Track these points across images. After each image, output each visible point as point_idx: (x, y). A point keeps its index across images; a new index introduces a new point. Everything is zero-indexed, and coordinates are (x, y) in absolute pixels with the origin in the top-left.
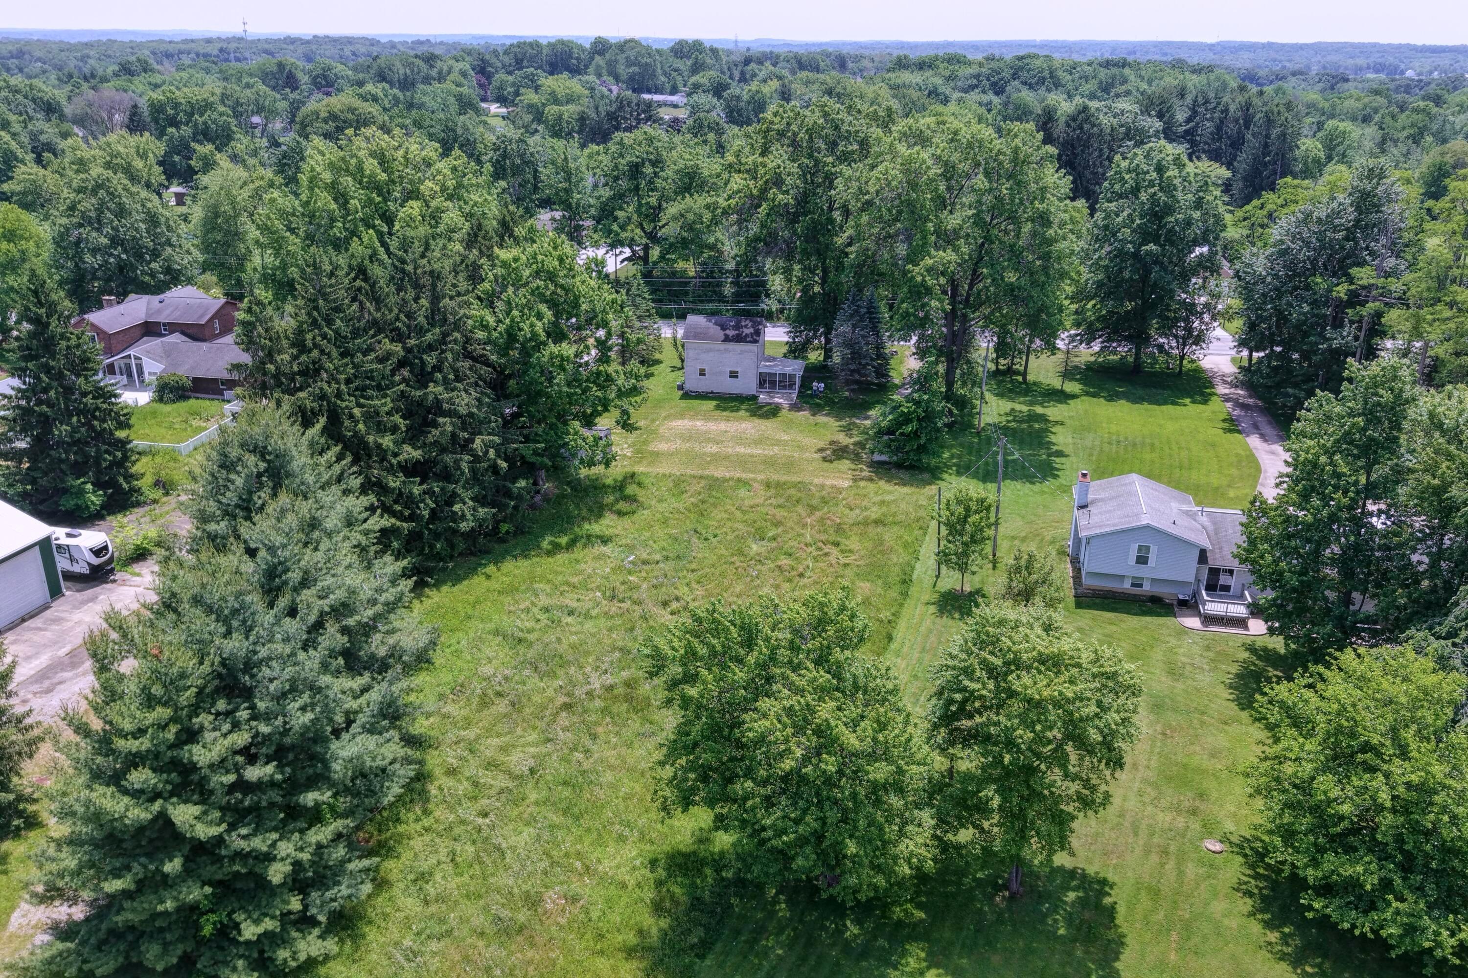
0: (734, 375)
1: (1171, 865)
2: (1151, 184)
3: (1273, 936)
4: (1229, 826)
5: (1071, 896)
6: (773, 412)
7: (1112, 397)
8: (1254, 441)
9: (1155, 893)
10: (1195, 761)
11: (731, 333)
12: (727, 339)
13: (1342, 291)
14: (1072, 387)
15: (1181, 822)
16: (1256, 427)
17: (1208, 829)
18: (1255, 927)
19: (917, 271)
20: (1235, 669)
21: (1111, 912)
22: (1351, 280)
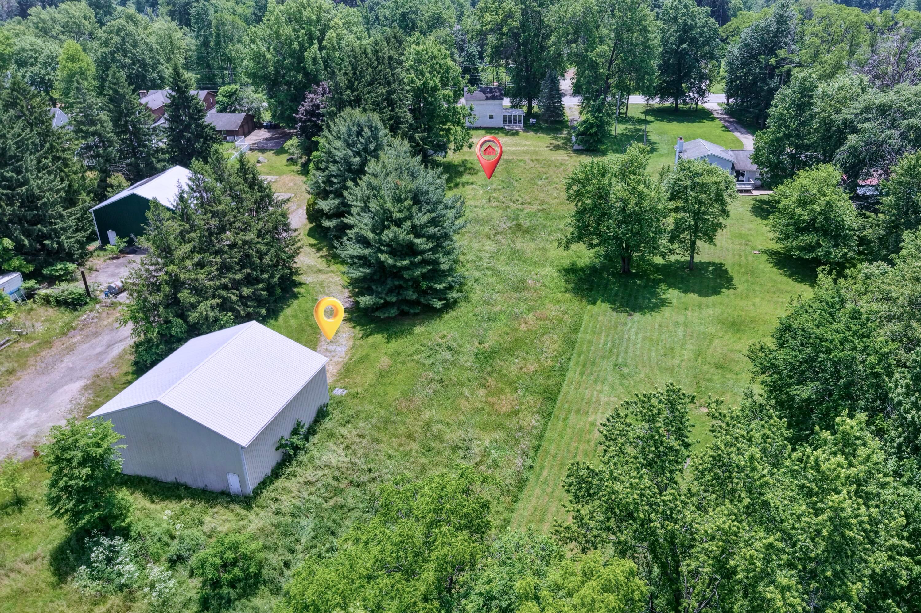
0: (491, 117)
1: (743, 258)
2: (684, 15)
3: (782, 271)
4: (760, 247)
5: (711, 269)
6: (516, 134)
7: (669, 121)
8: (737, 134)
9: (740, 265)
10: (743, 232)
11: (489, 95)
12: (487, 98)
13: (773, 61)
14: (650, 118)
15: (743, 247)
16: (736, 129)
17: (753, 248)
18: (775, 270)
19: (592, 55)
20: (751, 206)
21: (726, 271)
22: (776, 56)
